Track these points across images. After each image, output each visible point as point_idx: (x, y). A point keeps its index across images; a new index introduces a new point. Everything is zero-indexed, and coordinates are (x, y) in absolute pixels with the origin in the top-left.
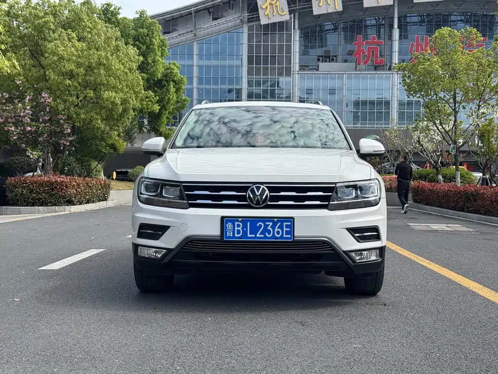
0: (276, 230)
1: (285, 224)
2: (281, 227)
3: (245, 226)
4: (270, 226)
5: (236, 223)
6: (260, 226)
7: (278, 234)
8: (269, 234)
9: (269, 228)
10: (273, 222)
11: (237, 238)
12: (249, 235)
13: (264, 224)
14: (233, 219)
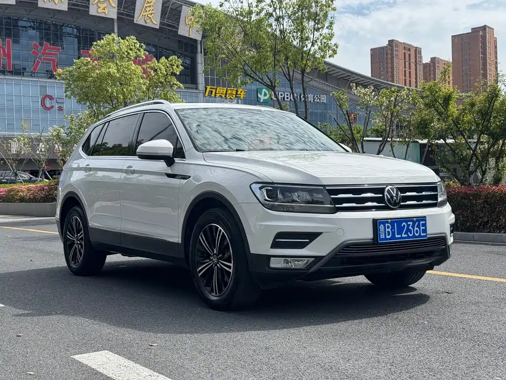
0: (416, 229)
1: (421, 223)
2: (418, 226)
3: (393, 228)
4: (411, 226)
5: (387, 225)
6: (404, 225)
7: (416, 232)
8: (411, 233)
9: (410, 228)
10: (413, 221)
11: (388, 239)
12: (397, 236)
13: (407, 224)
14: (384, 221)
